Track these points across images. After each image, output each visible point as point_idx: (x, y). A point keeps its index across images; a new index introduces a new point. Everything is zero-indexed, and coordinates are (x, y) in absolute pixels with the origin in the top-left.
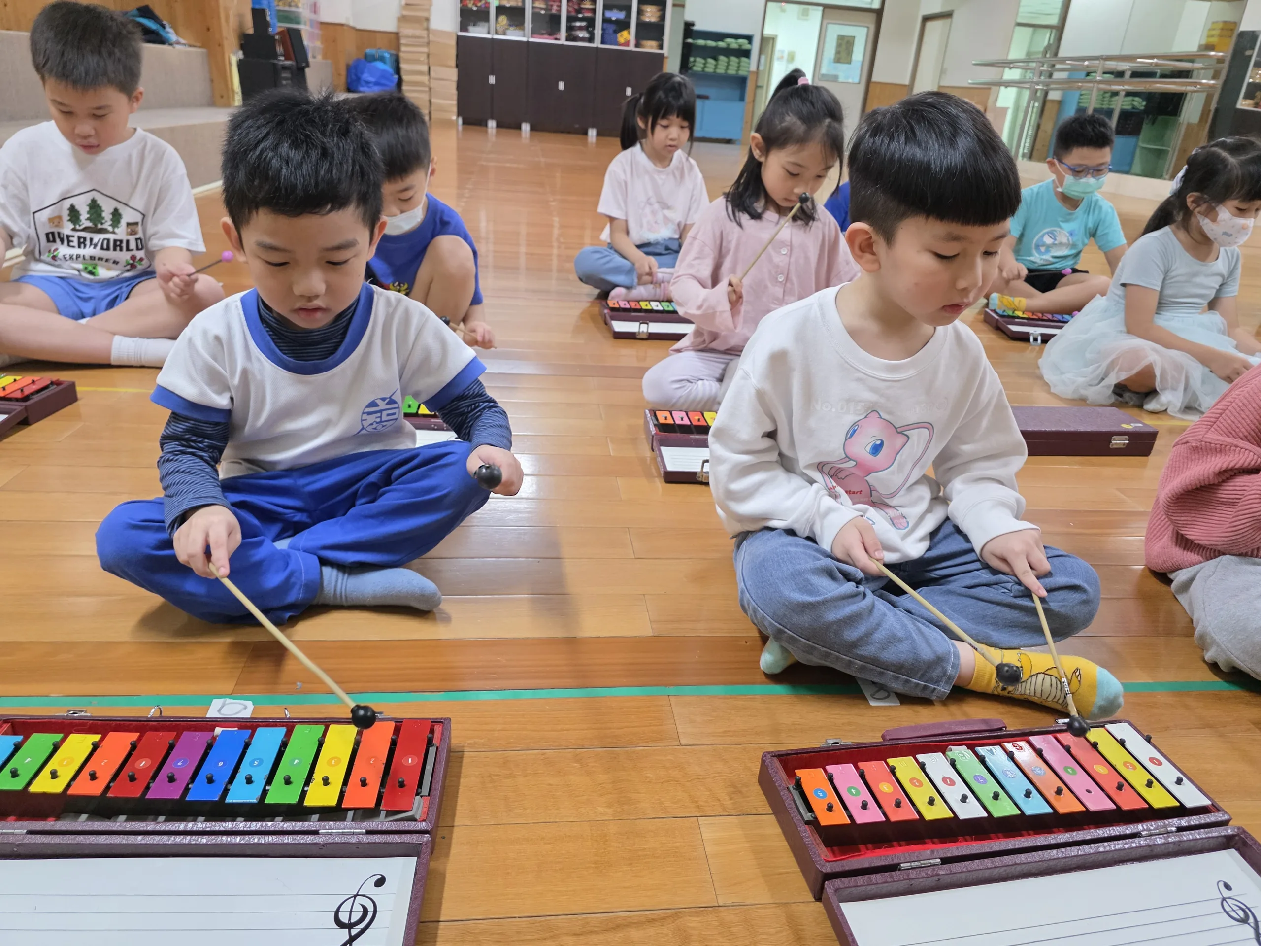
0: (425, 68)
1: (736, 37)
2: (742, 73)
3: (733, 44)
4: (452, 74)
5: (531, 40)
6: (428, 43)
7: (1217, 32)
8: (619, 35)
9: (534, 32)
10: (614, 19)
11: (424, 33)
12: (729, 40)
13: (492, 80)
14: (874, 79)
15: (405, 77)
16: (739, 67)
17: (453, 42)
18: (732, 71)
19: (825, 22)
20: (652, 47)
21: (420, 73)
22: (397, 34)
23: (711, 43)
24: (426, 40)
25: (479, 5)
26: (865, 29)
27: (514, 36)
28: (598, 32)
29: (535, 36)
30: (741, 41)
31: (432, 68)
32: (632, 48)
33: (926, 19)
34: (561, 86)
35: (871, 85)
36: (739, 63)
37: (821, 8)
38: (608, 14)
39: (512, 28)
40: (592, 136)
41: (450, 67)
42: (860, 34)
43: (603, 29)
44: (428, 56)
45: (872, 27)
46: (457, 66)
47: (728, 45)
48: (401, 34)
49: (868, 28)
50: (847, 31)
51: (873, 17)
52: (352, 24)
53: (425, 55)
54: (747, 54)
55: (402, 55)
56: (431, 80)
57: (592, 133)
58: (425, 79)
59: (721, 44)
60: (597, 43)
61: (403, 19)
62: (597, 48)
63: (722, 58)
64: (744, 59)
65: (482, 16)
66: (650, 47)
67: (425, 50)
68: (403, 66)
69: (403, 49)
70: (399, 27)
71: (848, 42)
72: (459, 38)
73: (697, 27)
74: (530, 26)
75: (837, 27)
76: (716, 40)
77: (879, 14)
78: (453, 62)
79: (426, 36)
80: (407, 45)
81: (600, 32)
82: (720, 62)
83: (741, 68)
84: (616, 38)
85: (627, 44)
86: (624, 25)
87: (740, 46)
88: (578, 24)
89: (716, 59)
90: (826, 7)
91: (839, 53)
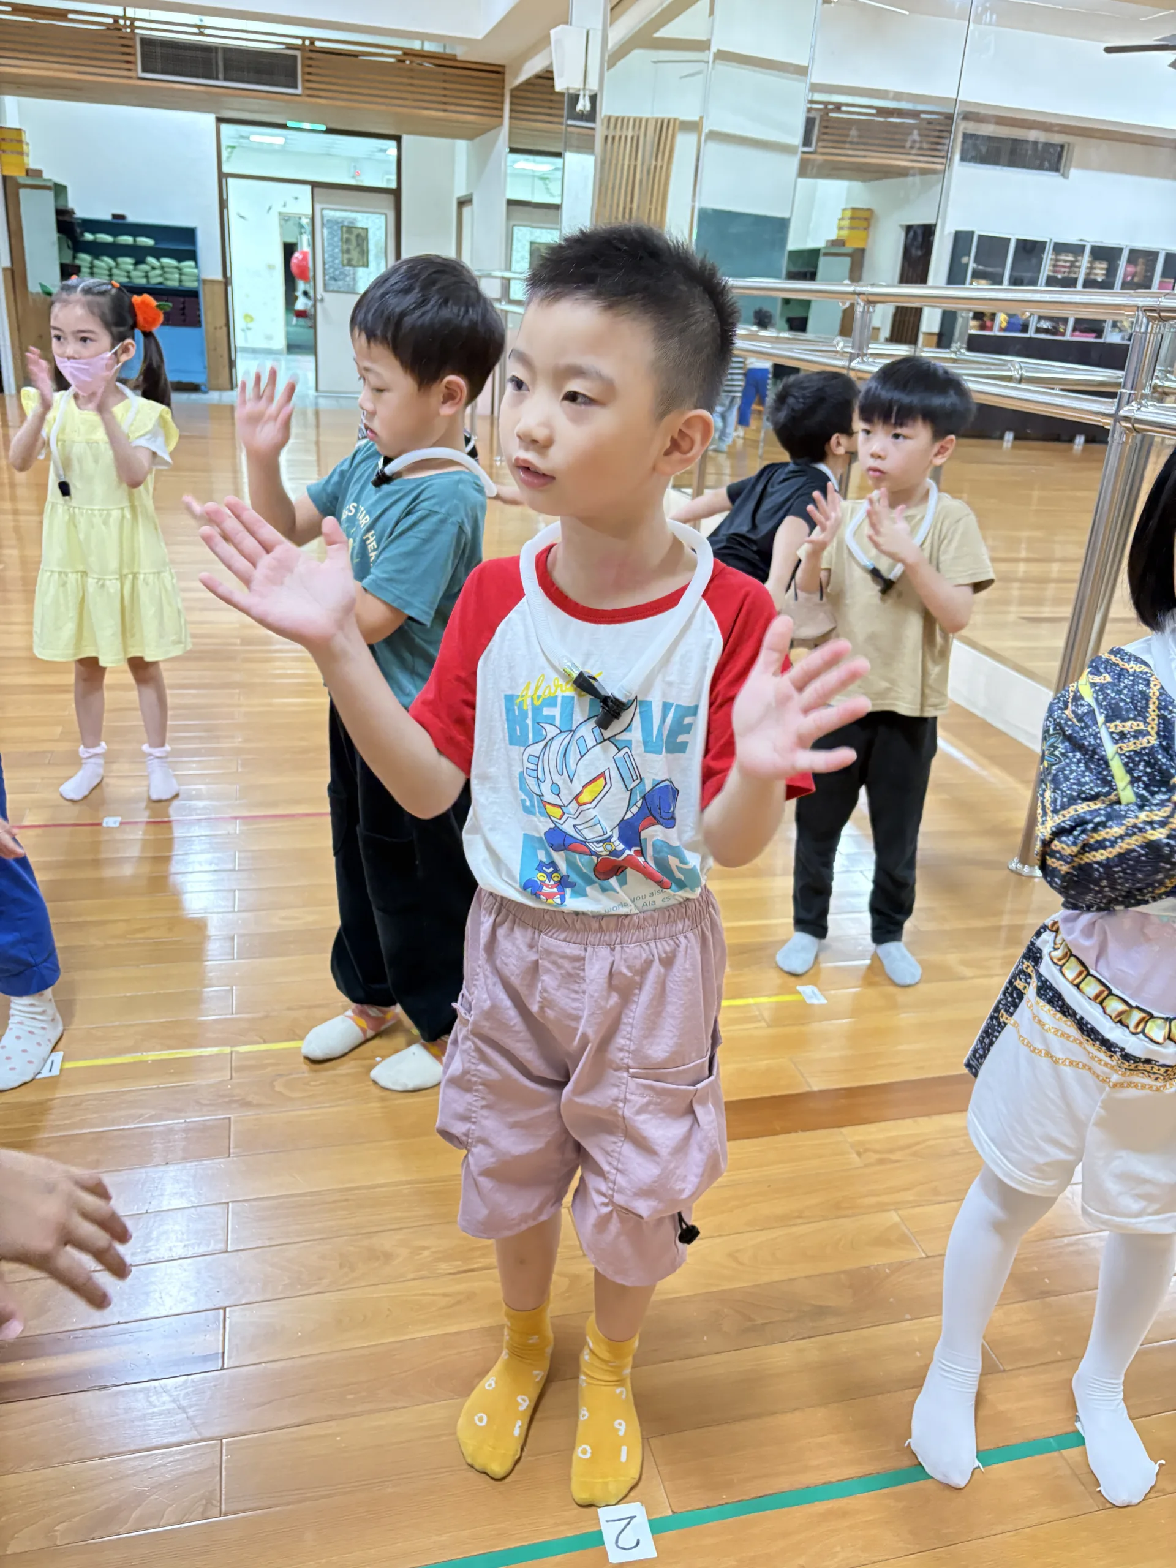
7: (846, 223)
19: (318, 207)
26: (383, 217)
33: (462, 203)
45: (391, 215)
49: (386, 214)
51: (390, 199)
54: (191, 255)
59: (144, 240)
63: (152, 262)
64: (187, 263)
71: (359, 235)
75: (338, 214)
77: (396, 194)
82: (150, 267)
83: (184, 275)
89: (143, 263)
90: (315, 185)
91: (348, 251)
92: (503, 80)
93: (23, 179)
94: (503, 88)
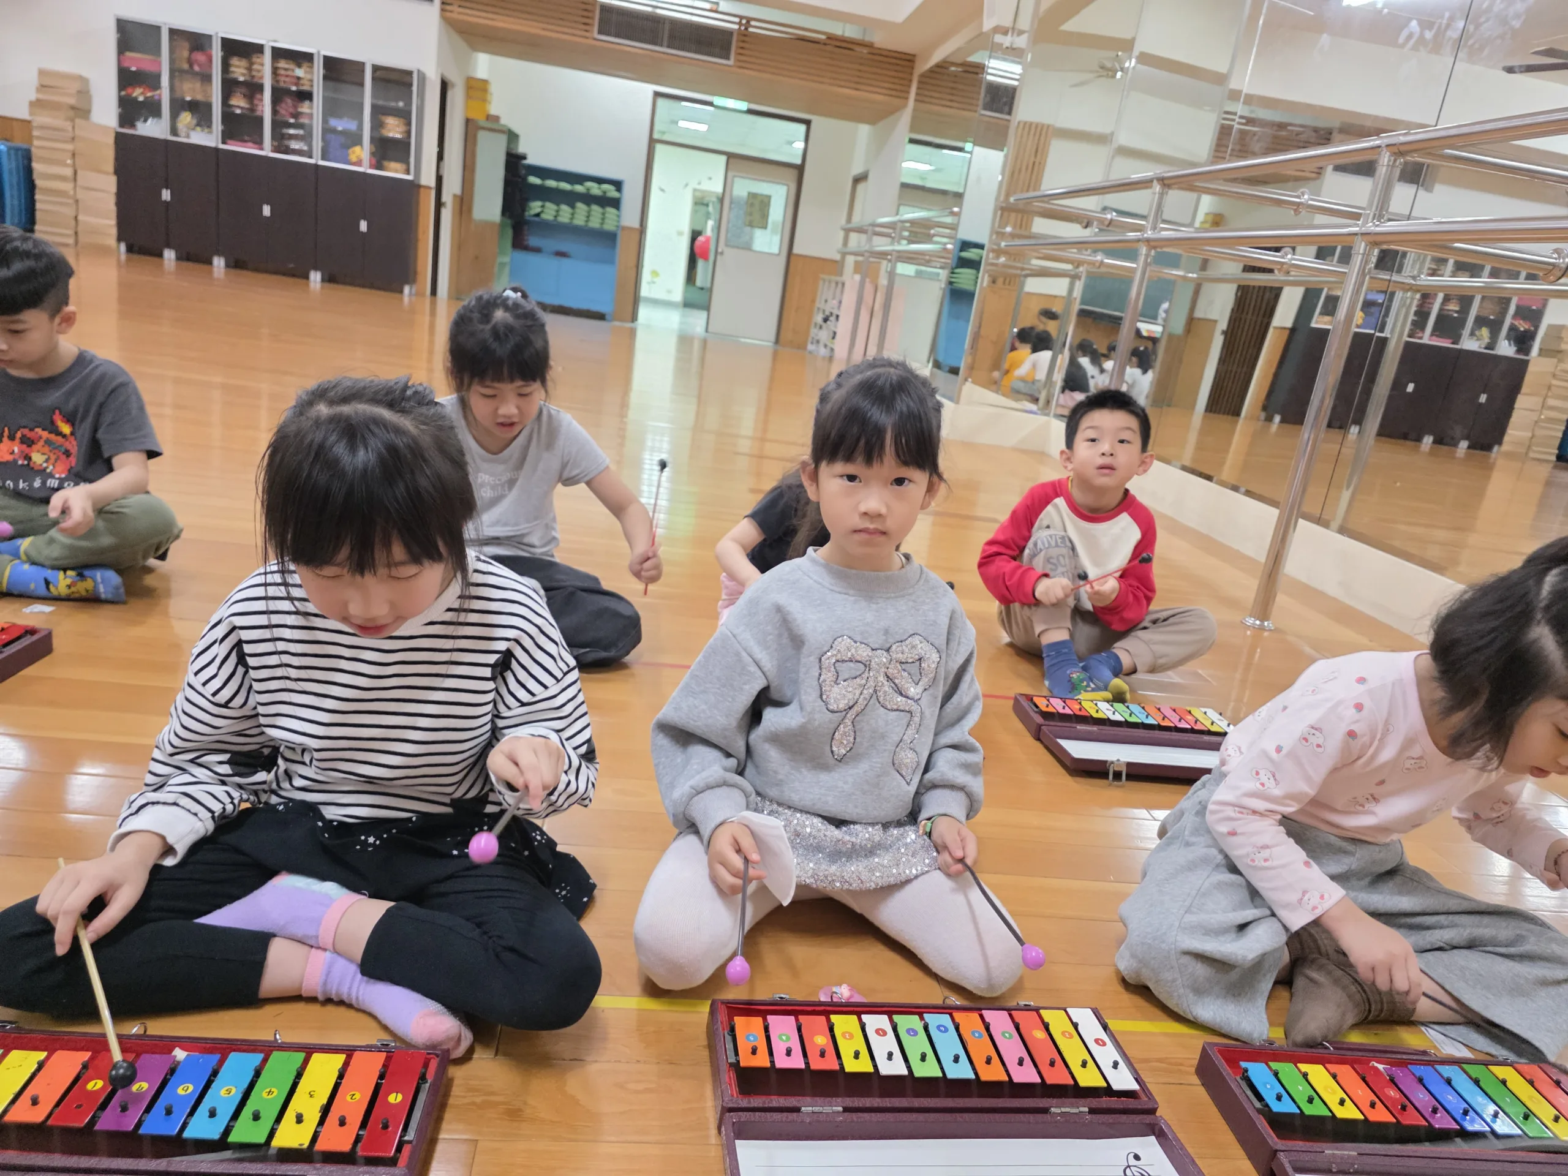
0: (69, 172)
1: (600, 181)
2: (609, 226)
3: (595, 189)
4: (110, 183)
5: (222, 146)
6: (73, 139)
8: (350, 151)
9: (226, 137)
10: (340, 128)
11: (68, 125)
12: (589, 184)
13: (166, 195)
14: (797, 250)
15: (39, 182)
16: (603, 219)
17: (110, 140)
18: (595, 223)
19: (730, 174)
20: (396, 171)
21: (63, 178)
22: (29, 122)
23: (565, 186)
24: (70, 135)
25: (149, 94)
26: (785, 188)
27: (200, 138)
28: (317, 144)
29: (229, 141)
30: (605, 186)
31: (79, 172)
32: (365, 169)
33: (858, 180)
34: (267, 210)
35: (792, 258)
36: (603, 214)
37: (724, 158)
38: (334, 123)
39: (198, 129)
40: (315, 282)
41: (107, 173)
42: (778, 195)
43: (323, 139)
44: (74, 155)
45: (793, 187)
46: (117, 172)
47: (588, 189)
48: (34, 124)
49: (788, 185)
50: (763, 188)
51: (794, 173)
53: (70, 155)
54: (616, 203)
55: (34, 150)
56: (78, 189)
57: (315, 277)
58: (68, 187)
59: (579, 188)
60: (316, 160)
61: (36, 105)
62: (316, 166)
63: (581, 206)
64: (610, 210)
65: (152, 109)
66: (394, 171)
67: (70, 147)
68: (36, 166)
69: (36, 143)
70: (31, 114)
71: (762, 202)
72: (119, 138)
73: (531, 160)
74: (220, 127)
75: (747, 182)
76: (571, 183)
78: (110, 166)
79: (70, 129)
80: (39, 138)
81: (320, 144)
82: (577, 211)
83: (606, 221)
84: (348, 155)
85: (359, 163)
86: (355, 139)
87: (605, 192)
88: (292, 131)
89: (573, 207)
90: (731, 156)
91: (751, 214)
92: (913, 68)
93: (483, 122)
94: (911, 74)
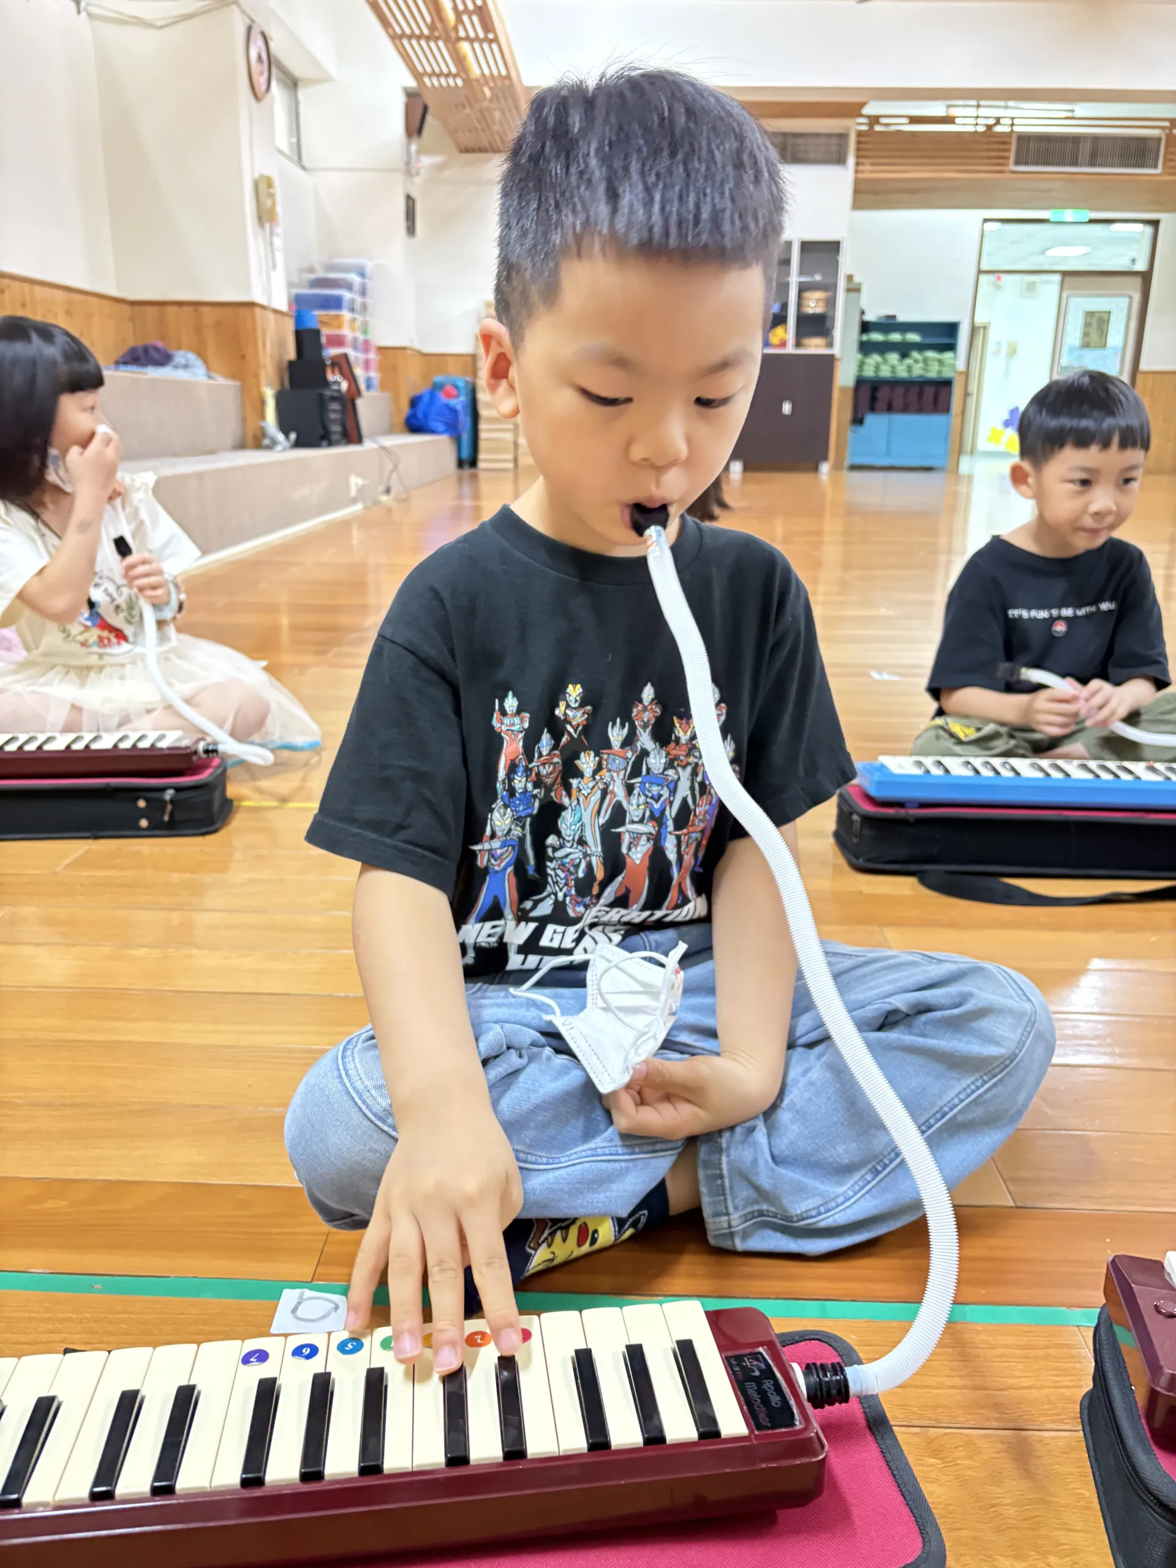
2: (947, 374)
8: (775, 333)
14: (1143, 366)
15: (482, 412)
16: (940, 365)
18: (932, 372)
19: (1065, 295)
22: (473, 357)
26: (1126, 301)
32: (790, 349)
35: (1139, 375)
36: (941, 360)
37: (1057, 278)
42: (1119, 307)
45: (1137, 297)
49: (1130, 297)
50: (1098, 304)
51: (1138, 281)
52: (417, 345)
54: (953, 347)
63: (917, 356)
66: (815, 346)
71: (1100, 320)
75: (1082, 300)
77: (1146, 277)
82: (913, 361)
85: (783, 344)
86: (779, 320)
89: (907, 357)
90: (1065, 274)
91: (1088, 335)
